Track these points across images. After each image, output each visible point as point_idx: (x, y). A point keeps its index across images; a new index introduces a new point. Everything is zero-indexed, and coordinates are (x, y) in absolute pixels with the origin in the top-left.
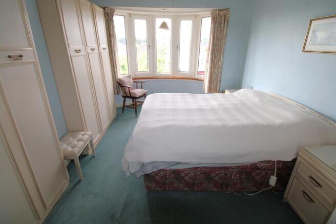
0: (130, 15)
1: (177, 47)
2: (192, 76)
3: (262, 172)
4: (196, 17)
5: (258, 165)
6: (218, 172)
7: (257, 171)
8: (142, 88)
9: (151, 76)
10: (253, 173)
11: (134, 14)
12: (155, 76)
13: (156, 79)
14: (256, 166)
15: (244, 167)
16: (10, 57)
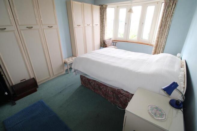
0: (118, 7)
1: (143, 23)
2: (149, 42)
3: (123, 97)
4: (158, 3)
5: (121, 91)
6: (103, 87)
7: (120, 95)
8: (115, 46)
9: (125, 40)
10: (119, 94)
11: (120, 6)
12: (127, 40)
13: (127, 42)
14: (120, 92)
15: (114, 89)
16: (48, 27)
